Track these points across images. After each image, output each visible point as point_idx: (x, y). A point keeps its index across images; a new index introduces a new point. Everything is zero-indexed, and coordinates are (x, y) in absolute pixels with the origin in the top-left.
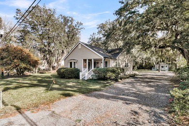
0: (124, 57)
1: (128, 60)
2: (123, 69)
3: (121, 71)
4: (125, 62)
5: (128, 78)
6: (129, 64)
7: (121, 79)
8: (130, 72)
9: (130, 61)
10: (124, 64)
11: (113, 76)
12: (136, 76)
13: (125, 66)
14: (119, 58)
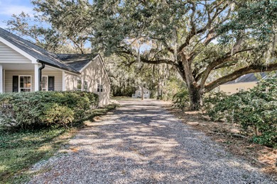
0: (97, 73)
1: (102, 80)
2: (96, 96)
3: (90, 99)
4: (98, 82)
5: (105, 114)
6: (104, 87)
7: (91, 119)
8: (106, 100)
9: (106, 82)
10: (96, 87)
11: (69, 115)
12: (117, 108)
13: (98, 90)
14: (85, 71)
